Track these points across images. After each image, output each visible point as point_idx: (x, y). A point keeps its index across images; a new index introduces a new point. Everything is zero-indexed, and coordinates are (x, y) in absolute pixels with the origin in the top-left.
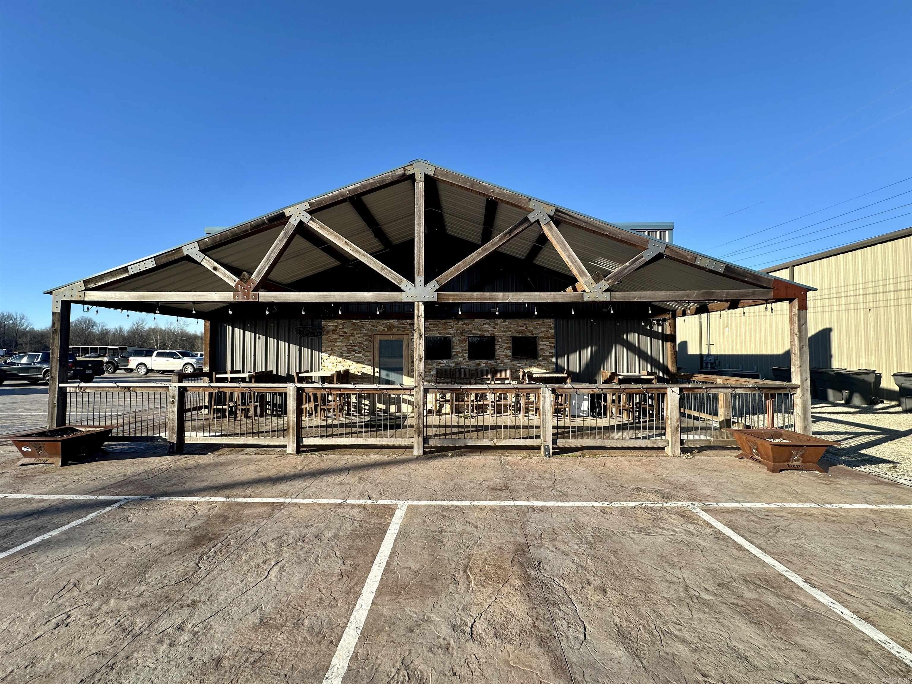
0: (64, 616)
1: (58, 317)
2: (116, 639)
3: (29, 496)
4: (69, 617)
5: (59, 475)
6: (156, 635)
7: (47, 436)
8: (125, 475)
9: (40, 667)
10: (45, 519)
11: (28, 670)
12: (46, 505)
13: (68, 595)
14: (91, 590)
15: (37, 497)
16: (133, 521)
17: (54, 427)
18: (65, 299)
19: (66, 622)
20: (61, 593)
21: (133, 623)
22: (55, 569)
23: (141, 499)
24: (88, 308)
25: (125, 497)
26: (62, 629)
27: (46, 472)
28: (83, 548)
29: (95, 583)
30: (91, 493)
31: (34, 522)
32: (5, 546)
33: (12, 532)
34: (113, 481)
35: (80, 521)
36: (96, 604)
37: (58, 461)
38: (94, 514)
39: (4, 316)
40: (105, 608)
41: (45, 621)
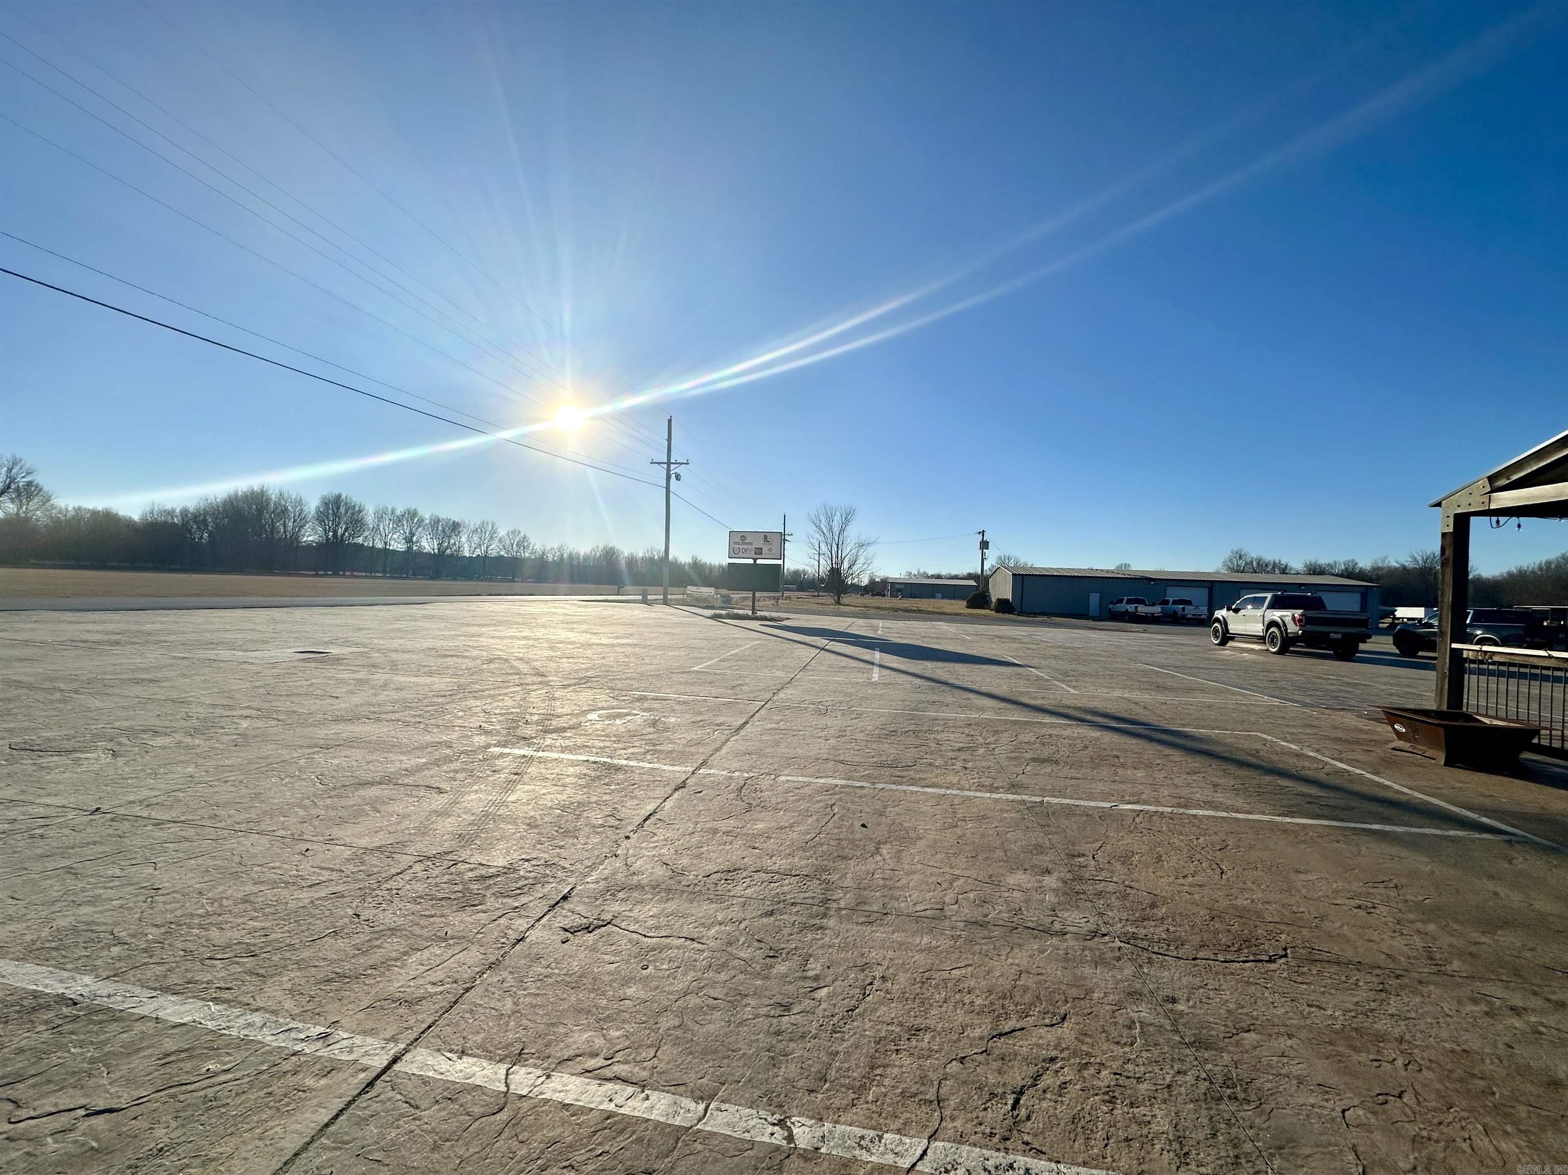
0: (1370, 905)
1: (1449, 539)
2: (1415, 958)
3: (1387, 783)
4: (1374, 907)
5: (1436, 774)
6: (1472, 991)
7: (1430, 717)
8: (1543, 808)
9: (1327, 925)
10: (1394, 812)
11: (1316, 920)
12: (1403, 798)
13: (1382, 891)
14: (1412, 901)
15: (1396, 787)
16: (1520, 866)
17: (1444, 708)
18: (1459, 511)
19: (1369, 911)
20: (1377, 885)
21: (1448, 962)
22: (1381, 861)
23: (1553, 848)
24: (1498, 522)
25: (1523, 833)
26: (1362, 913)
27: (1421, 765)
28: (1425, 860)
29: (1421, 898)
30: (1470, 809)
31: (1380, 810)
32: (1341, 816)
33: (1353, 808)
34: (1517, 808)
35: (1437, 832)
36: (1412, 916)
37: (1442, 758)
38: (1461, 833)
39: (1435, 557)
40: (1419, 925)
41: (1348, 896)
